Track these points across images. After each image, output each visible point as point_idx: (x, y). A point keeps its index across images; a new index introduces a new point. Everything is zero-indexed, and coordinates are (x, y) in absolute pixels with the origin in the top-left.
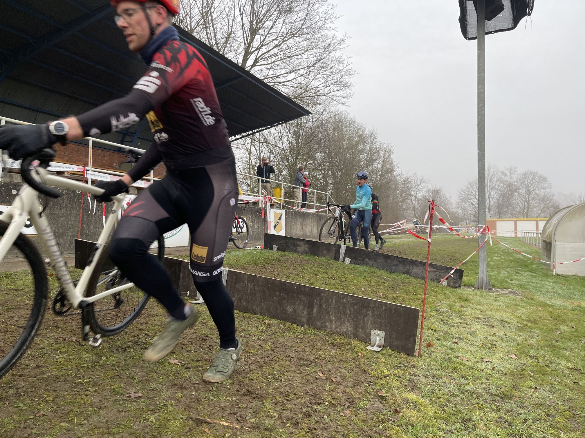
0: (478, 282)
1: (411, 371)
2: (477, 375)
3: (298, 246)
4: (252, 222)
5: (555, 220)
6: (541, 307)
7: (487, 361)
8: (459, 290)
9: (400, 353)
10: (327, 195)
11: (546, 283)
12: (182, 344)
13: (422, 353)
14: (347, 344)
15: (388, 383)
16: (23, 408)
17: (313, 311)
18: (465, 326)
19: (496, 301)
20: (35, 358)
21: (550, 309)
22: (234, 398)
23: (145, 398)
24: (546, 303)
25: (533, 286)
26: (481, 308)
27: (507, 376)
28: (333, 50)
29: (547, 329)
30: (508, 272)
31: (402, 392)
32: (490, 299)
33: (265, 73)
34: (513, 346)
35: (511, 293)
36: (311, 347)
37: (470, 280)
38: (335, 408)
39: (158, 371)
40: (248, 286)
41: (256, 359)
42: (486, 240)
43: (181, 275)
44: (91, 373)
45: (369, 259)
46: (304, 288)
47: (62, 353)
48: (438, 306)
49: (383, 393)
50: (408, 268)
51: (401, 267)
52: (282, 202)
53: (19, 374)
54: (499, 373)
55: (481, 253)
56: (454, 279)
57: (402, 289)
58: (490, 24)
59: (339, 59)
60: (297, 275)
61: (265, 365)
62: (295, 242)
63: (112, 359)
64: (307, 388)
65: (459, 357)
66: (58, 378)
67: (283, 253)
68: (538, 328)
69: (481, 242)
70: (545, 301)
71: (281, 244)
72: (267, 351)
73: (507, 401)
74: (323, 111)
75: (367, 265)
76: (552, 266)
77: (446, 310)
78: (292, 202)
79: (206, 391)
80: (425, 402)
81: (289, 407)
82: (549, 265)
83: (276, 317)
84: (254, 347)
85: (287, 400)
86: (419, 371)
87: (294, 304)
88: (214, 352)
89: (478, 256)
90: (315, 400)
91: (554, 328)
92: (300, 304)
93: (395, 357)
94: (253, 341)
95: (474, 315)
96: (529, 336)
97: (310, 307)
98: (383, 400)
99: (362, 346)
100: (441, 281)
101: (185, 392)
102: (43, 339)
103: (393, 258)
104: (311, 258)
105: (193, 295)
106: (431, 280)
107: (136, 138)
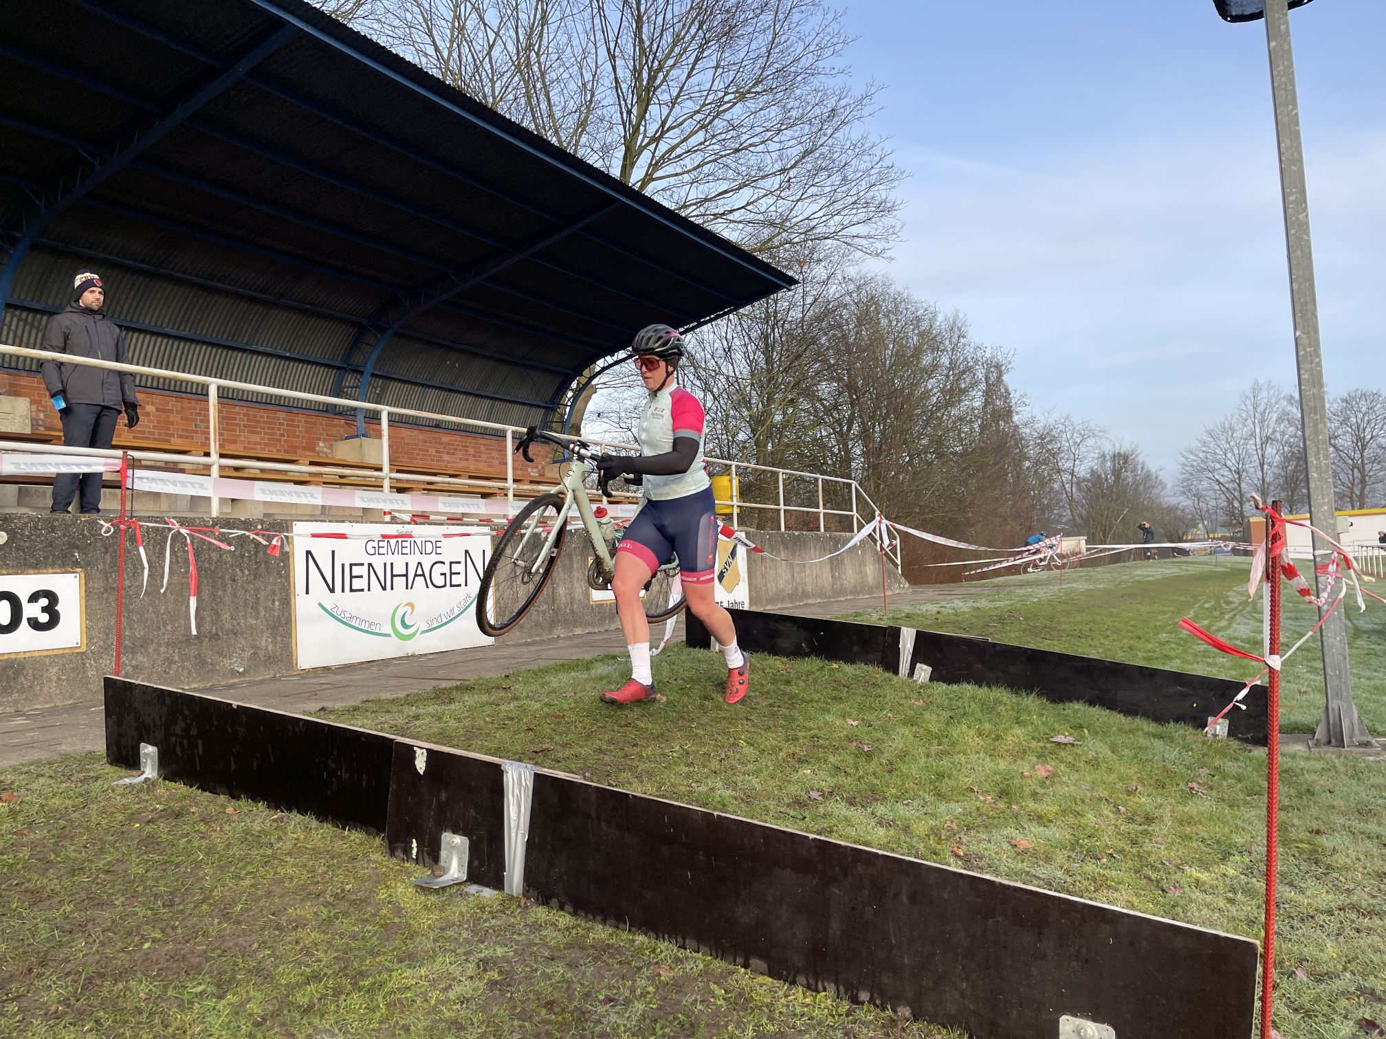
0: (1324, 724)
3: (780, 635)
10: (851, 484)
17: (827, 927)
28: (843, 123)
42: (1341, 595)
43: (393, 787)
45: (987, 665)
50: (1104, 686)
51: (1082, 685)
52: (736, 511)
55: (1330, 635)
56: (1248, 715)
59: (860, 145)
62: (772, 624)
74: (829, 278)
75: (979, 680)
87: (760, 900)
97: (818, 912)
100: (1210, 724)
103: (1054, 658)
104: (818, 668)
105: (429, 855)
106: (1177, 720)
107: (367, 376)
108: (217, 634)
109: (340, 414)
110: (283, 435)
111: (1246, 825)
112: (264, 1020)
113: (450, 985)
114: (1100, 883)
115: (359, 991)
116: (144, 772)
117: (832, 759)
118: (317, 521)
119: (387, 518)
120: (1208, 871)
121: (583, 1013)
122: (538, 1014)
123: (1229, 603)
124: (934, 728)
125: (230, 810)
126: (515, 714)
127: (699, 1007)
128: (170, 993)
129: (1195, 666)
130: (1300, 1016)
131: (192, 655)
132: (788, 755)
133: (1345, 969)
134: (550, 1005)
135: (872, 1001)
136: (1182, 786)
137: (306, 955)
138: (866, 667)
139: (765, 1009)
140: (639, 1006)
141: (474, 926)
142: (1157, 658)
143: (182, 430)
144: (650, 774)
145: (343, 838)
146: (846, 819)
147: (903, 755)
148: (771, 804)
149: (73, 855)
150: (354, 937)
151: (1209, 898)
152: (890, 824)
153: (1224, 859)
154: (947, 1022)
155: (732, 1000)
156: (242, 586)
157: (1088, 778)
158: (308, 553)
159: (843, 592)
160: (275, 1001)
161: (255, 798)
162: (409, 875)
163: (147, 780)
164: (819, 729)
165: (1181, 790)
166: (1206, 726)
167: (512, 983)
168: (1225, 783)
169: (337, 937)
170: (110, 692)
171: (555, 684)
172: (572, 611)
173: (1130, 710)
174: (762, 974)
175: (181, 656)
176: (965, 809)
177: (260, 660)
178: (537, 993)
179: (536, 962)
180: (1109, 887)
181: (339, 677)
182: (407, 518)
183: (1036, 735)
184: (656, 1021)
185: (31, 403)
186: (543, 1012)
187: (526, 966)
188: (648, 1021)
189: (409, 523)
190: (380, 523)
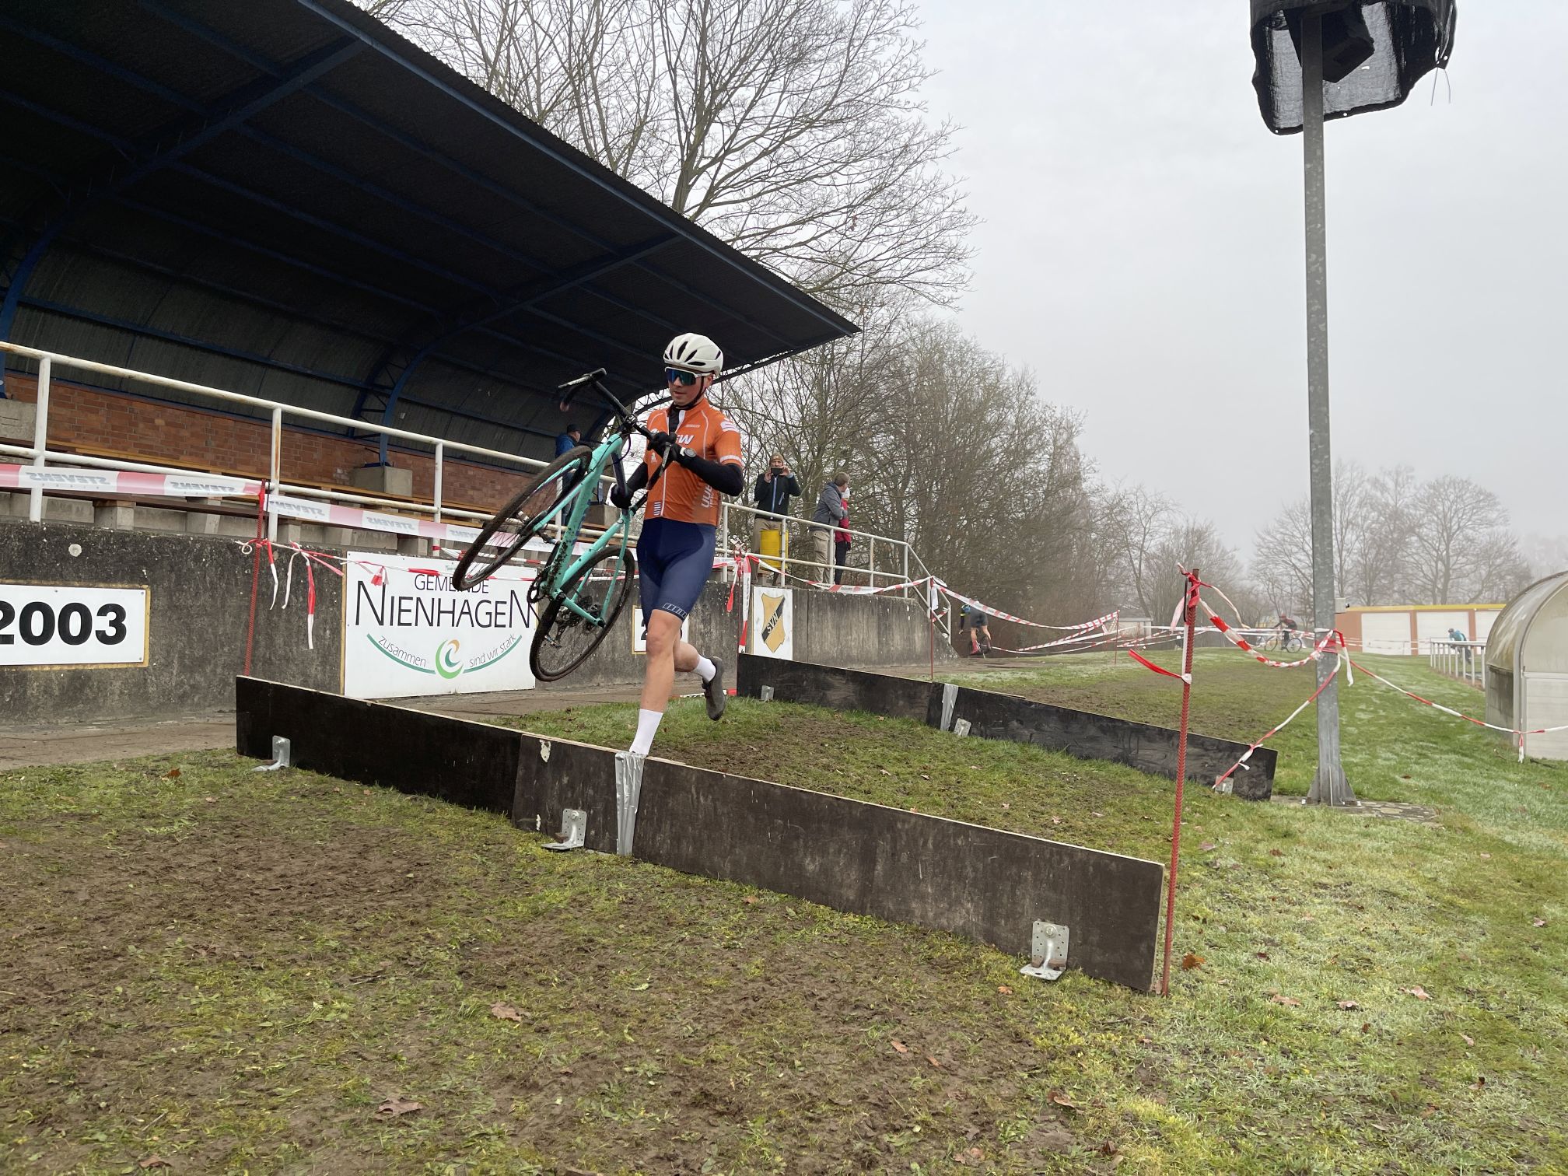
0: (1316, 783)
1: (1143, 1035)
2: (1322, 1046)
3: (830, 686)
4: (703, 621)
5: (1520, 613)
6: (1490, 852)
7: (1349, 1005)
8: (1264, 807)
9: (1110, 984)
10: (903, 547)
11: (1502, 783)
12: (524, 963)
13: (1171, 984)
14: (968, 960)
15: (1080, 1071)
16: (107, 1146)
17: (874, 870)
18: (1287, 906)
19: (1367, 835)
20: (135, 1005)
21: (1516, 859)
22: (667, 1115)
23: (428, 1116)
24: (1504, 842)
25: (1468, 794)
26: (1330, 857)
27: (1403, 1049)
28: (916, 162)
29: (1507, 913)
30: (1397, 755)
31: (1119, 1096)
32: (1350, 833)
33: (735, 224)
34: (1419, 963)
35: (1406, 813)
36: (870, 969)
37: (1295, 777)
38: (939, 1140)
39: (461, 1040)
40: (699, 802)
41: (725, 1003)
42: (1336, 670)
43: (520, 773)
44: (283, 1045)
45: (1021, 723)
46: (850, 808)
47: (207, 990)
48: (1209, 852)
49: (1068, 1099)
50: (1126, 746)
51: (1107, 745)
52: (784, 566)
53: (93, 1049)
54: (1381, 1040)
55: (1324, 705)
56: (1250, 775)
57: (1111, 805)
58: (1339, 92)
59: (932, 185)
60: (827, 767)
61: (746, 1020)
62: (822, 676)
63: (338, 1006)
64: (862, 1086)
65: (1272, 995)
66: (197, 1061)
67: (789, 707)
68: (1484, 912)
69: (1322, 675)
70: (1499, 834)
71: (782, 682)
72: (753, 981)
73: (1404, 1118)
74: (891, 322)
75: (1014, 737)
76: (1515, 736)
77: (1234, 862)
78: (809, 566)
79: (591, 1096)
80: (1184, 1123)
81: (817, 1138)
82: (1509, 736)
83: (775, 887)
84: (717, 971)
85: (811, 1119)
86: (1165, 1035)
87: (824, 852)
88: (611, 984)
89: (1314, 710)
90: (885, 1119)
91: (1526, 910)
92: (840, 851)
93: (1098, 995)
94: (713, 955)
95: (1308, 876)
96: (1460, 934)
97: (867, 859)
98: (1068, 1118)
99: (1007, 967)
100: (1217, 782)
101: (537, 1098)
102: (156, 952)
103: (1084, 718)
104: (865, 720)
105: (551, 827)
106: (1190, 781)
107: (393, 401)
109: (361, 438)
110: (297, 459)
116: (277, 761)
119: (436, 553)
125: (366, 791)
127: (779, 920)
138: (908, 721)
139: (827, 923)
140: (734, 918)
143: (192, 446)
155: (802, 917)
158: (361, 583)
159: (888, 659)
162: (538, 841)
163: (282, 768)
166: (1214, 784)
170: (243, 691)
172: (613, 660)
174: (822, 905)
182: (456, 553)
190: (431, 557)
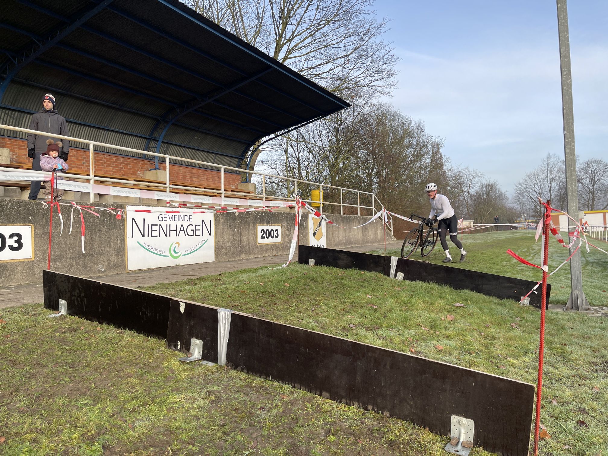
0: (570, 300)
3: (339, 259)
4: (287, 229)
10: (372, 195)
17: (355, 379)
18: (582, 381)
40: (260, 337)
42: (579, 246)
43: (170, 319)
45: (428, 273)
50: (478, 283)
51: (468, 282)
52: (322, 206)
55: (574, 263)
59: (380, 45)
62: (336, 254)
67: (322, 268)
69: (573, 249)
71: (318, 257)
74: (364, 104)
75: (424, 280)
87: (327, 368)
92: (336, 368)
97: (351, 372)
100: (522, 299)
104: (355, 273)
105: (185, 348)
106: (508, 298)
107: (160, 143)
108: (93, 255)
109: (148, 159)
110: (122, 168)
111: (535, 341)
112: (114, 415)
113: (194, 402)
114: (471, 363)
115: (155, 403)
116: (60, 312)
117: (360, 311)
118: (137, 205)
119: (168, 205)
120: (517, 359)
121: (251, 413)
122: (232, 414)
123: (533, 249)
124: (404, 299)
125: (98, 328)
126: (223, 290)
127: (300, 411)
128: (73, 403)
129: (517, 275)
130: (553, 419)
131: (81, 263)
132: (341, 309)
133: (573, 400)
134: (237, 410)
135: (373, 409)
136: (508, 325)
137: (132, 388)
138: (376, 273)
139: (328, 413)
140: (275, 411)
141: (205, 378)
142: (501, 272)
143: (77, 164)
144: (282, 316)
145: (148, 341)
146: (365, 336)
147: (391, 310)
148: (333, 329)
149: (30, 346)
150: (153, 381)
151: (517, 371)
152: (384, 338)
153: (525, 354)
154: (404, 418)
155: (314, 409)
156: (104, 233)
157: (469, 321)
158: (133, 219)
159: (367, 242)
160: (118, 407)
161: (109, 324)
162: (177, 356)
163: (62, 315)
164: (355, 299)
165: (508, 327)
166: (520, 300)
167: (221, 401)
168: (527, 324)
169: (145, 381)
170: (46, 277)
171: (241, 278)
172: (249, 247)
173: (488, 294)
174: (327, 398)
175: (76, 263)
176: (416, 333)
177: (112, 266)
178: (231, 405)
179: (231, 393)
180: (475, 365)
181: (146, 274)
182: (177, 205)
183: (447, 303)
184: (282, 417)
185: (10, 151)
186: (234, 413)
187: (227, 394)
188: (278, 417)
189: (178, 207)
190: (165, 207)
